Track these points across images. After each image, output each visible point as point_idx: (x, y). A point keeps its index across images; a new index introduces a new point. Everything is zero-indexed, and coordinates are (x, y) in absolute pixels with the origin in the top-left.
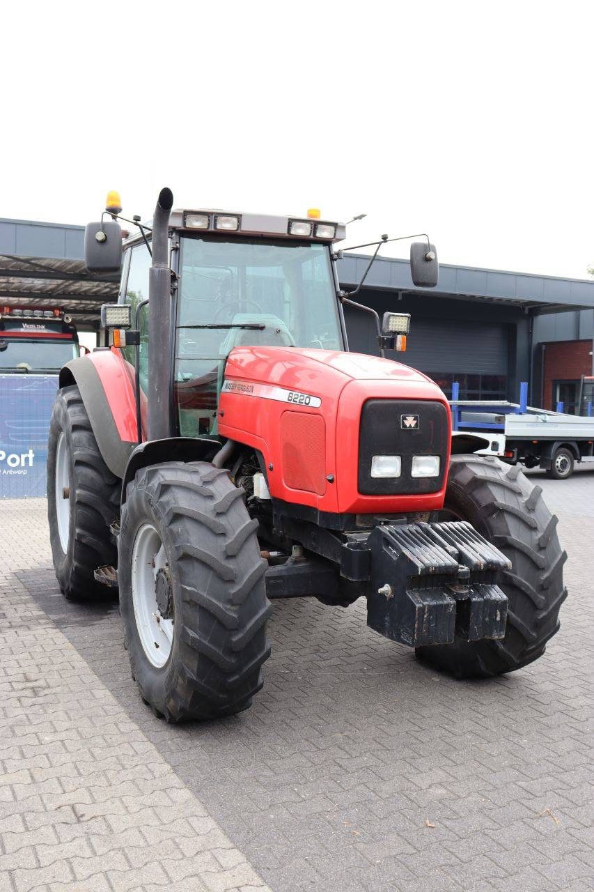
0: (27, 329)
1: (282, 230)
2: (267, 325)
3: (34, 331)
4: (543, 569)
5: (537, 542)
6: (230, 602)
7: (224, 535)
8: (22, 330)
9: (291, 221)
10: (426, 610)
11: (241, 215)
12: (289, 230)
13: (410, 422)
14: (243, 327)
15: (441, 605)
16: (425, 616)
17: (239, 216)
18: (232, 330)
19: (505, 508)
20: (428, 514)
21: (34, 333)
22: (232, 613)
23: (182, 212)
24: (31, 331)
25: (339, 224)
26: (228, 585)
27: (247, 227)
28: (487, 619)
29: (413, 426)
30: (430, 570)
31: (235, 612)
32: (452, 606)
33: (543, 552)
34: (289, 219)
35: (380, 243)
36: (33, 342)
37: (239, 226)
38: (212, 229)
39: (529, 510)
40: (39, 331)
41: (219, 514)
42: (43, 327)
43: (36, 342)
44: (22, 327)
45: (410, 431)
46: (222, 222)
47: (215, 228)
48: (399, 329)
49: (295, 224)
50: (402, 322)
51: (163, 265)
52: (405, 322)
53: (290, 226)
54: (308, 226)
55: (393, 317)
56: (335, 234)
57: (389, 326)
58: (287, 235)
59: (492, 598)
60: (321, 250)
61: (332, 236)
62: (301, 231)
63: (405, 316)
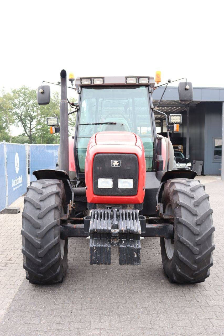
1: (123, 82)
2: (117, 122)
4: (198, 235)
5: (196, 222)
6: (37, 236)
7: (40, 209)
9: (127, 78)
10: (95, 248)
11: (104, 77)
12: (126, 82)
13: (116, 163)
14: (107, 124)
15: (103, 247)
16: (94, 251)
17: (103, 78)
18: (103, 125)
19: (181, 204)
20: (133, 205)
22: (38, 241)
23: (80, 78)
25: (150, 77)
26: (37, 230)
27: (107, 82)
28: (129, 256)
29: (117, 165)
30: (96, 231)
31: (39, 241)
32: (109, 248)
33: (199, 227)
34: (125, 77)
35: (167, 84)
37: (103, 82)
38: (92, 84)
39: (195, 206)
41: (41, 201)
45: (116, 167)
46: (96, 81)
47: (94, 84)
48: (176, 121)
49: (128, 79)
50: (178, 118)
51: (64, 100)
52: (179, 118)
53: (126, 80)
54: (135, 79)
55: (173, 116)
56: (149, 82)
57: (171, 121)
58: (126, 84)
59: (132, 247)
60: (144, 89)
61: (147, 83)
62: (132, 81)
63: (179, 116)
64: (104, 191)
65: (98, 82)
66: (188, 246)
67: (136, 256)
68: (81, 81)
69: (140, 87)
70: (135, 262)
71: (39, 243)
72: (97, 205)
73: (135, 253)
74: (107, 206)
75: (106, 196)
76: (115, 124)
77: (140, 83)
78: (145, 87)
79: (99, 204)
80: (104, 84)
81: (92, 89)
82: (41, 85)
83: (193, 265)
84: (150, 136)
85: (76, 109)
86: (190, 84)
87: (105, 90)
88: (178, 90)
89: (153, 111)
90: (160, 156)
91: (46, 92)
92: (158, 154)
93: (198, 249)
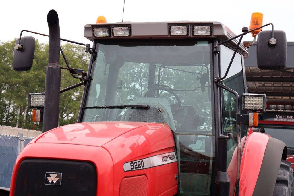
0: (278, 119)
1: (164, 33)
2: (151, 105)
3: (284, 120)
8: (275, 119)
9: (170, 25)
11: (131, 25)
12: (170, 32)
13: (53, 178)
14: (133, 107)
17: (129, 26)
21: (284, 122)
23: (90, 26)
24: (282, 120)
25: (214, 24)
27: (136, 33)
29: (55, 182)
34: (168, 24)
35: (242, 36)
36: (283, 128)
37: (130, 33)
40: (288, 120)
42: (292, 117)
43: (286, 128)
44: (276, 117)
46: (117, 31)
47: (113, 35)
48: (255, 107)
49: (173, 28)
50: (259, 101)
51: (53, 64)
52: (261, 101)
53: (170, 29)
54: (184, 27)
55: (248, 97)
56: (212, 32)
57: (246, 105)
58: (169, 36)
60: (205, 46)
61: (209, 34)
62: (179, 32)
63: (259, 96)
65: (119, 33)
68: (93, 31)
69: (198, 42)
76: (147, 108)
77: (195, 34)
78: (207, 42)
80: (131, 37)
81: (116, 45)
82: (18, 37)
84: (209, 134)
85: (81, 79)
86: (280, 36)
87: (139, 47)
88: (256, 47)
89: (217, 87)
90: (222, 173)
91: (28, 48)
92: (220, 170)
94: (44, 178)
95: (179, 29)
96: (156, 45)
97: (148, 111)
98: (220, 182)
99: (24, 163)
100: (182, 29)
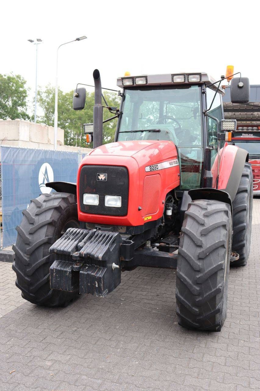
0: (244, 136)
1: (168, 81)
2: (161, 129)
3: (247, 137)
5: (198, 255)
7: (33, 224)
8: (242, 137)
9: (173, 75)
10: (54, 271)
11: (147, 76)
12: (173, 80)
13: (102, 177)
14: (150, 131)
15: (62, 271)
16: (54, 274)
18: (144, 133)
19: (185, 231)
20: (125, 228)
21: (247, 138)
23: (121, 78)
24: (246, 137)
25: (202, 73)
26: (27, 246)
27: (151, 82)
28: (89, 284)
29: (103, 179)
31: (28, 258)
32: (68, 272)
33: (201, 261)
34: (172, 75)
35: (220, 81)
36: (246, 142)
37: (147, 82)
40: (250, 137)
42: (252, 135)
43: (248, 142)
44: (242, 135)
45: (102, 182)
46: (138, 81)
47: (136, 84)
48: (229, 128)
49: (175, 77)
50: (232, 124)
51: (97, 105)
52: (233, 124)
53: (173, 78)
55: (225, 122)
56: (200, 79)
57: (223, 127)
58: (172, 83)
59: (92, 274)
60: (197, 89)
61: (199, 80)
62: (179, 80)
63: (232, 121)
64: (90, 209)
65: (140, 82)
66: (186, 283)
67: (97, 286)
68: (123, 82)
69: (192, 86)
70: (97, 293)
71: (27, 260)
72: (86, 224)
73: (96, 282)
74: (96, 226)
75: (92, 214)
76: (159, 131)
77: (190, 81)
78: (197, 86)
79: (89, 223)
80: (148, 84)
81: (138, 90)
82: (76, 89)
83: (193, 308)
84: (199, 147)
85: (116, 114)
86: (246, 81)
87: (153, 91)
88: (230, 88)
89: (205, 116)
90: (208, 172)
91: (81, 95)
92: (206, 170)
93: (198, 289)
94: (96, 177)
95: (179, 78)
96: (164, 89)
97: (160, 132)
98: (207, 177)
99: (84, 168)
100: (181, 78)
